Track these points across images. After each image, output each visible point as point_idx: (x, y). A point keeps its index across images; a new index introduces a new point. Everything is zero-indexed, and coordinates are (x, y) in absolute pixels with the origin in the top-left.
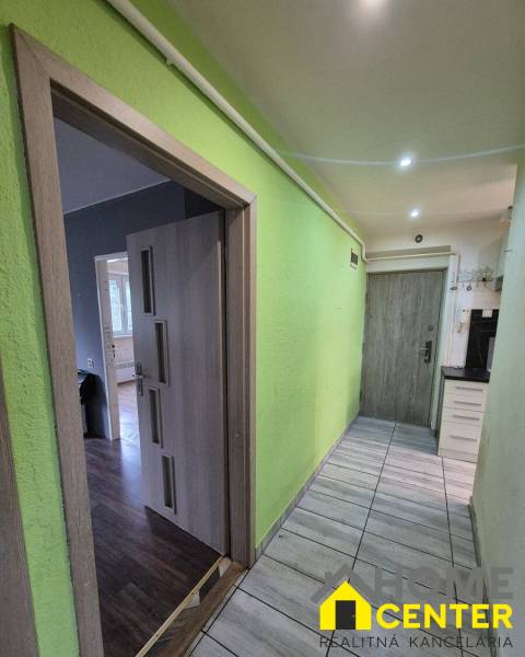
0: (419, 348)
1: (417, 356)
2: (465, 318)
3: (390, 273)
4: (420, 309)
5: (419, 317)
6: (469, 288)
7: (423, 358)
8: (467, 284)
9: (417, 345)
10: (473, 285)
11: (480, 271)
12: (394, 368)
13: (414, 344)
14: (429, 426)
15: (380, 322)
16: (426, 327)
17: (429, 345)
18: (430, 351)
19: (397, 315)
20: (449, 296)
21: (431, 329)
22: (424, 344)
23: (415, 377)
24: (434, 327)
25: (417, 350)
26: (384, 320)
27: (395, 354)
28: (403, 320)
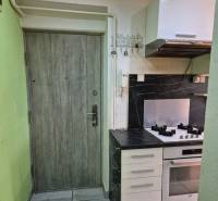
0: (87, 112)
1: (85, 121)
2: (125, 82)
3: (50, 32)
4: (85, 73)
5: (84, 82)
6: (126, 54)
7: (91, 123)
8: (124, 50)
9: (84, 110)
10: (129, 50)
11: (133, 37)
12: (64, 135)
13: (81, 109)
14: (102, 185)
15: (45, 87)
16: (90, 92)
17: (95, 109)
18: (96, 115)
19: (62, 79)
20: (109, 61)
21: (95, 93)
22: (91, 109)
23: (85, 142)
24: (98, 92)
25: (85, 115)
26: (50, 85)
27: (65, 121)
28: (69, 84)
